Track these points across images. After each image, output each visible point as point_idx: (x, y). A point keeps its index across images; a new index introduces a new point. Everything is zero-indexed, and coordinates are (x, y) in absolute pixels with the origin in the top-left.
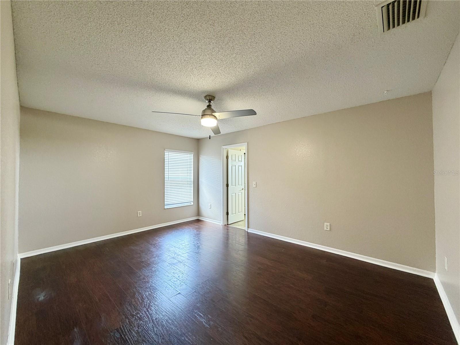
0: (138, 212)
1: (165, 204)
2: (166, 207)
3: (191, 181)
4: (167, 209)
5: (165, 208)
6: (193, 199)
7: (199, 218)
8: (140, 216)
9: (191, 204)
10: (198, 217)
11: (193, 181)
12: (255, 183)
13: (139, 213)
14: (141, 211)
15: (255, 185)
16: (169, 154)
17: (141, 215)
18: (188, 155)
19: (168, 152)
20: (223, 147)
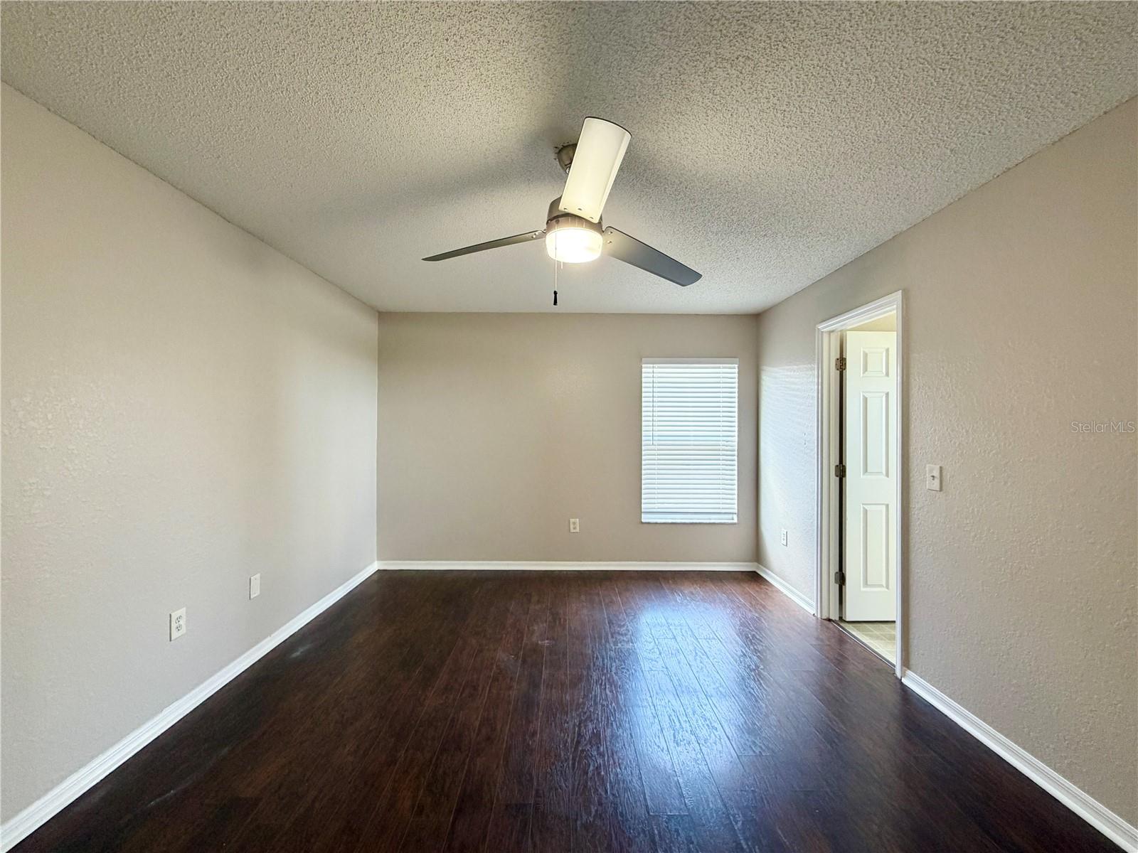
0: (572, 520)
1: (643, 510)
2: (645, 518)
3: (730, 448)
4: (649, 523)
5: (643, 521)
6: (736, 506)
7: (758, 568)
8: (575, 531)
9: (733, 519)
10: (756, 564)
11: (736, 448)
12: (936, 473)
13: (574, 523)
14: (578, 520)
15: (937, 482)
16: (655, 370)
17: (578, 530)
18: (719, 368)
19: (652, 365)
20: (820, 327)
